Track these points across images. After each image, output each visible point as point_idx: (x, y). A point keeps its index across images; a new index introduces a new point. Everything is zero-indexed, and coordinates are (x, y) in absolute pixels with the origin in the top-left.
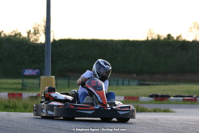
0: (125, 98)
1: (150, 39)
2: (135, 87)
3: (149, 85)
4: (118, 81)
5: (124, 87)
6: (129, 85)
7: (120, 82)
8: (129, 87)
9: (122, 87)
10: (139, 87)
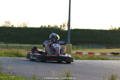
0: (101, 54)
1: (111, 29)
2: (105, 49)
3: (111, 48)
4: (98, 46)
5: (101, 49)
6: (102, 48)
7: (99, 47)
8: (102, 49)
9: (99, 49)
10: (106, 49)
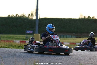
0: (70, 43)
1: (81, 18)
2: (74, 39)
3: (80, 38)
4: (67, 36)
5: (70, 39)
6: (72, 38)
9: (68, 38)
10: (76, 39)
